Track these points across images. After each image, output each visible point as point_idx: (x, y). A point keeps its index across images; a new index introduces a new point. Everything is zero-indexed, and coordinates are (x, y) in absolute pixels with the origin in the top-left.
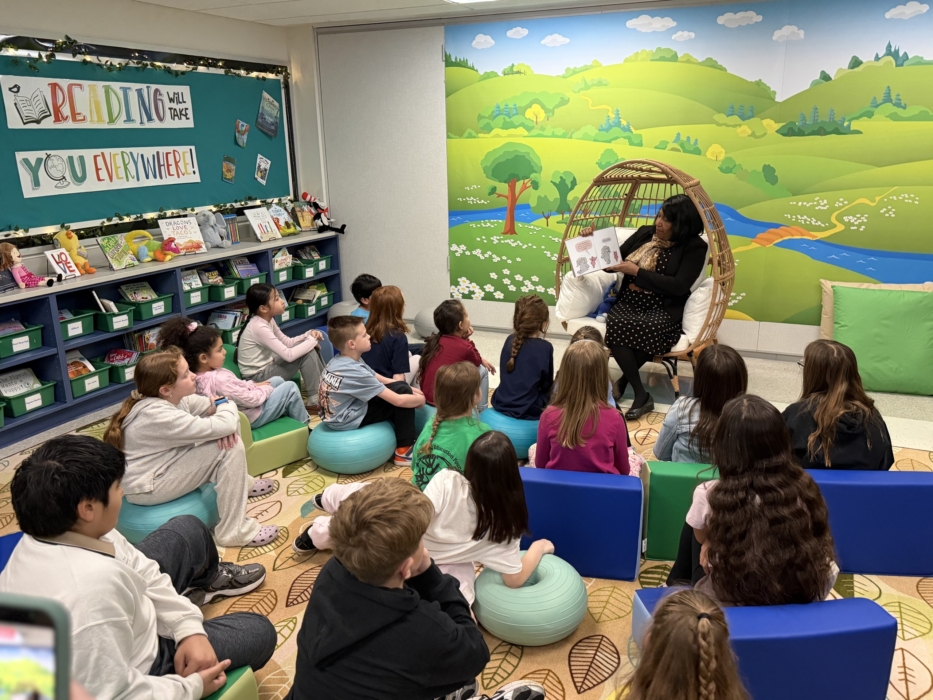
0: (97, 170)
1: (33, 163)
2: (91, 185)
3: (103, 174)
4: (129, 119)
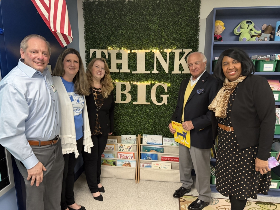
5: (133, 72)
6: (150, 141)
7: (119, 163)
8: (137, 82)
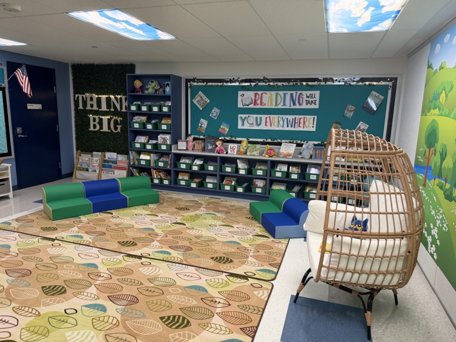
0: (266, 122)
1: (243, 118)
2: (263, 127)
3: (268, 124)
4: (284, 104)
5: (100, 110)
6: (110, 157)
7: (90, 170)
8: (102, 116)
